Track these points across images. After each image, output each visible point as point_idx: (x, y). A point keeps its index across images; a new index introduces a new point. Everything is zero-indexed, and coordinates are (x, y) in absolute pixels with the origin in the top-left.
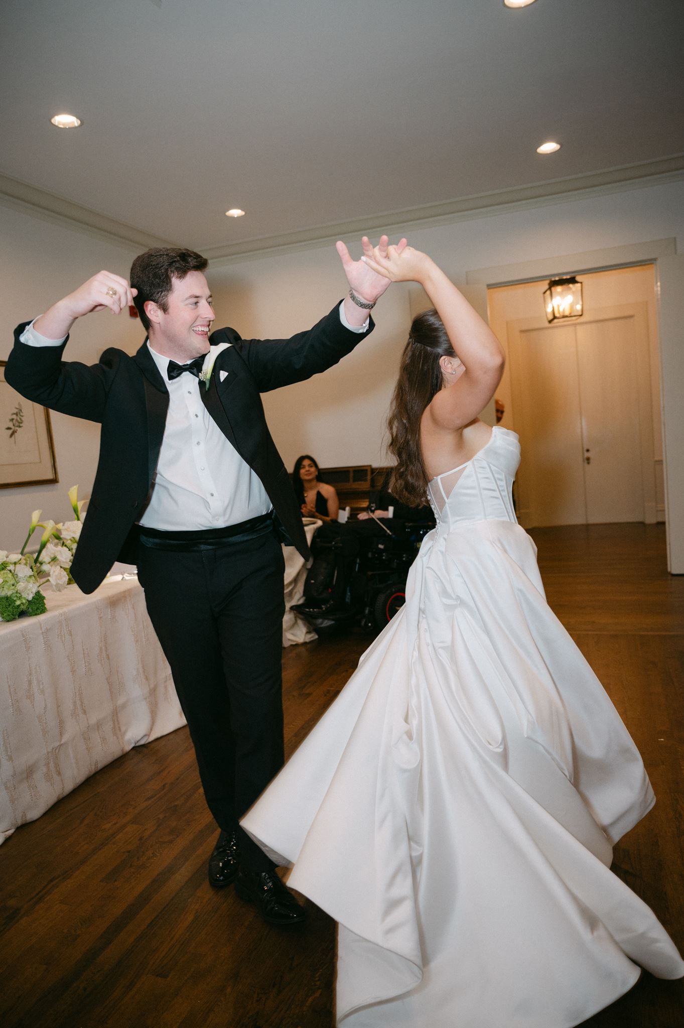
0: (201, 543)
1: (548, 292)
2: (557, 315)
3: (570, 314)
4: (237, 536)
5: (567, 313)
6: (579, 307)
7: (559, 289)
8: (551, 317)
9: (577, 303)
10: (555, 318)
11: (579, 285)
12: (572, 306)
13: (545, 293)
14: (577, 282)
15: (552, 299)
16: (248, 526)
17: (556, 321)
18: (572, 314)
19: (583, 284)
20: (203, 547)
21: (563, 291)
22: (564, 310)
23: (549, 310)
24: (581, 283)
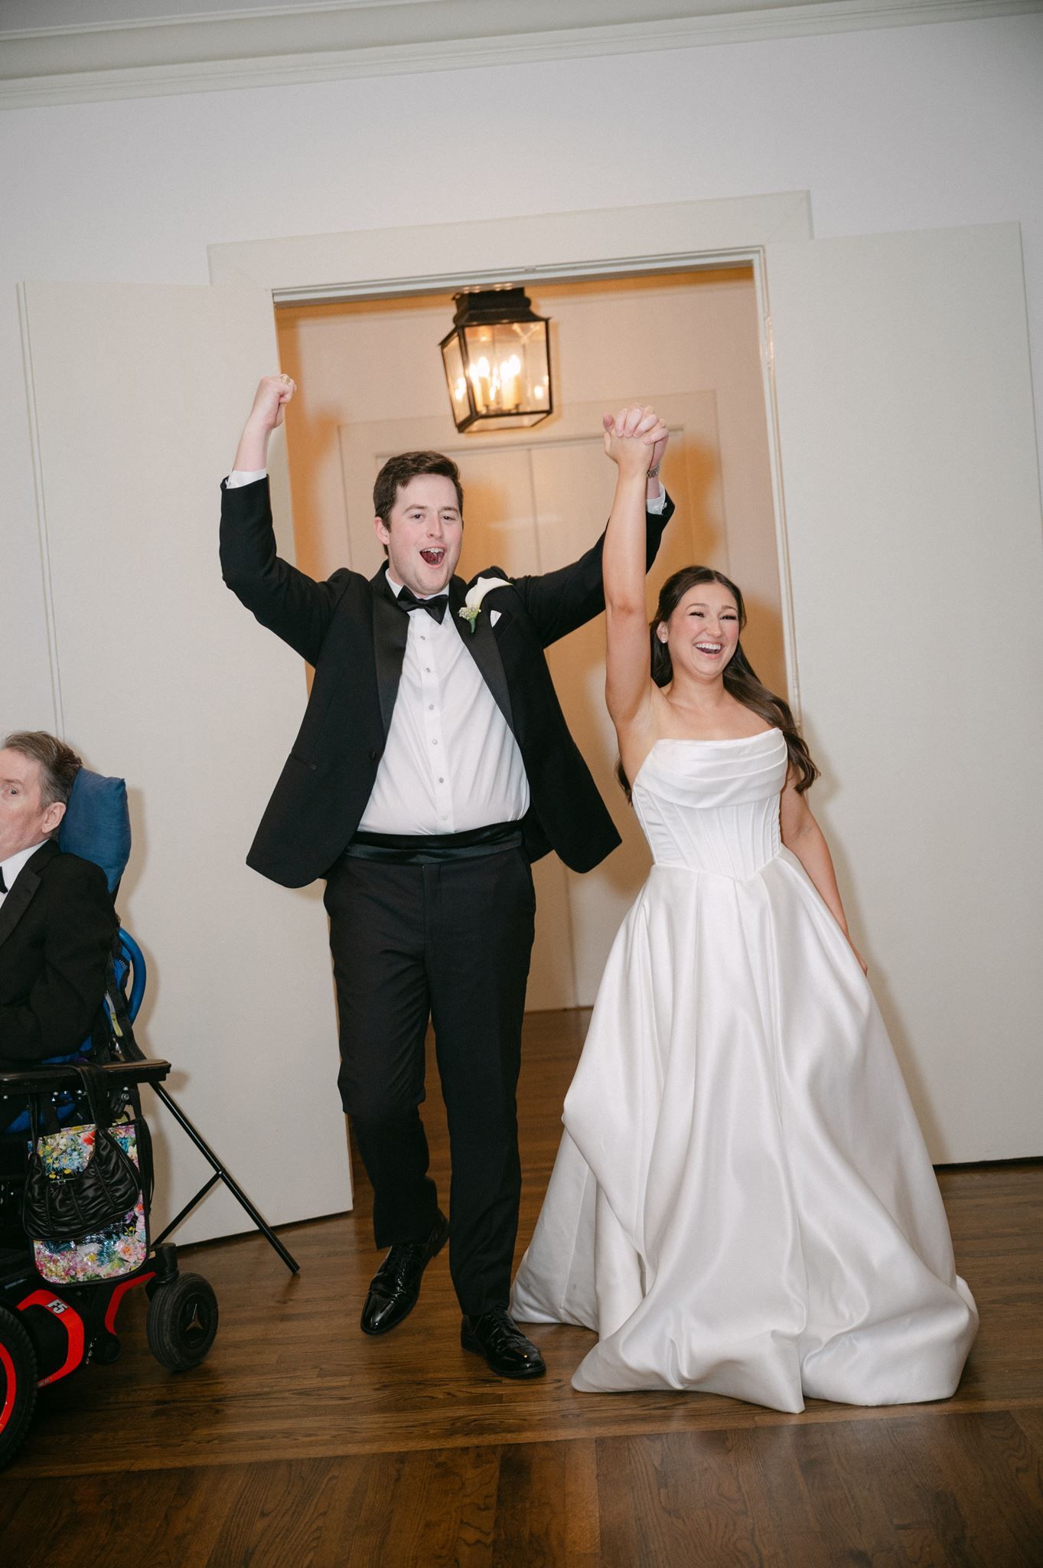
0: (422, 853)
1: (455, 342)
2: (481, 408)
3: (517, 406)
4: (468, 849)
5: (508, 405)
6: (540, 393)
7: (483, 334)
8: (463, 413)
9: (537, 382)
10: (474, 415)
11: (538, 327)
12: (521, 386)
13: (444, 343)
14: (535, 319)
15: (465, 361)
16: (488, 833)
17: (477, 425)
18: (522, 409)
19: (551, 322)
20: (422, 859)
21: (494, 342)
22: (498, 394)
23: (460, 394)
24: (546, 321)
